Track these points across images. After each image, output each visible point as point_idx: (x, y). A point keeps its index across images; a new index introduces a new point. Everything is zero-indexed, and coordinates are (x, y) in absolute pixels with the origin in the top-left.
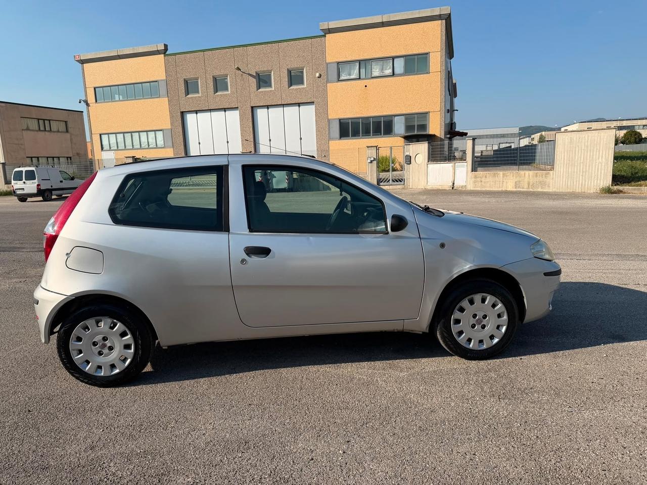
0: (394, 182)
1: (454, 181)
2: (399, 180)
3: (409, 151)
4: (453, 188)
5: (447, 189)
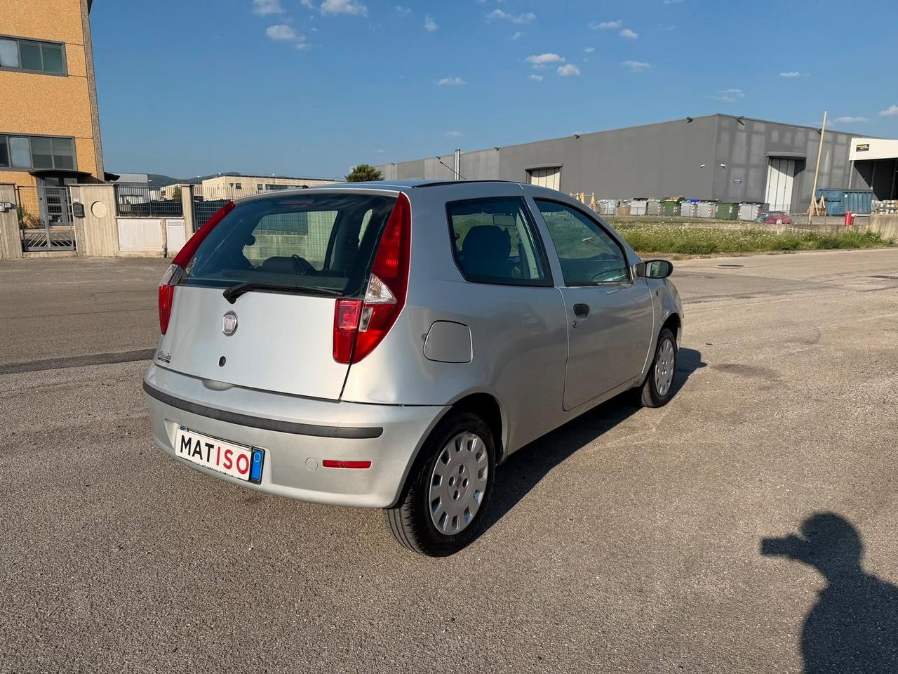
0: (55, 245)
1: (166, 246)
2: (68, 243)
3: (78, 196)
4: (165, 256)
5: (156, 257)
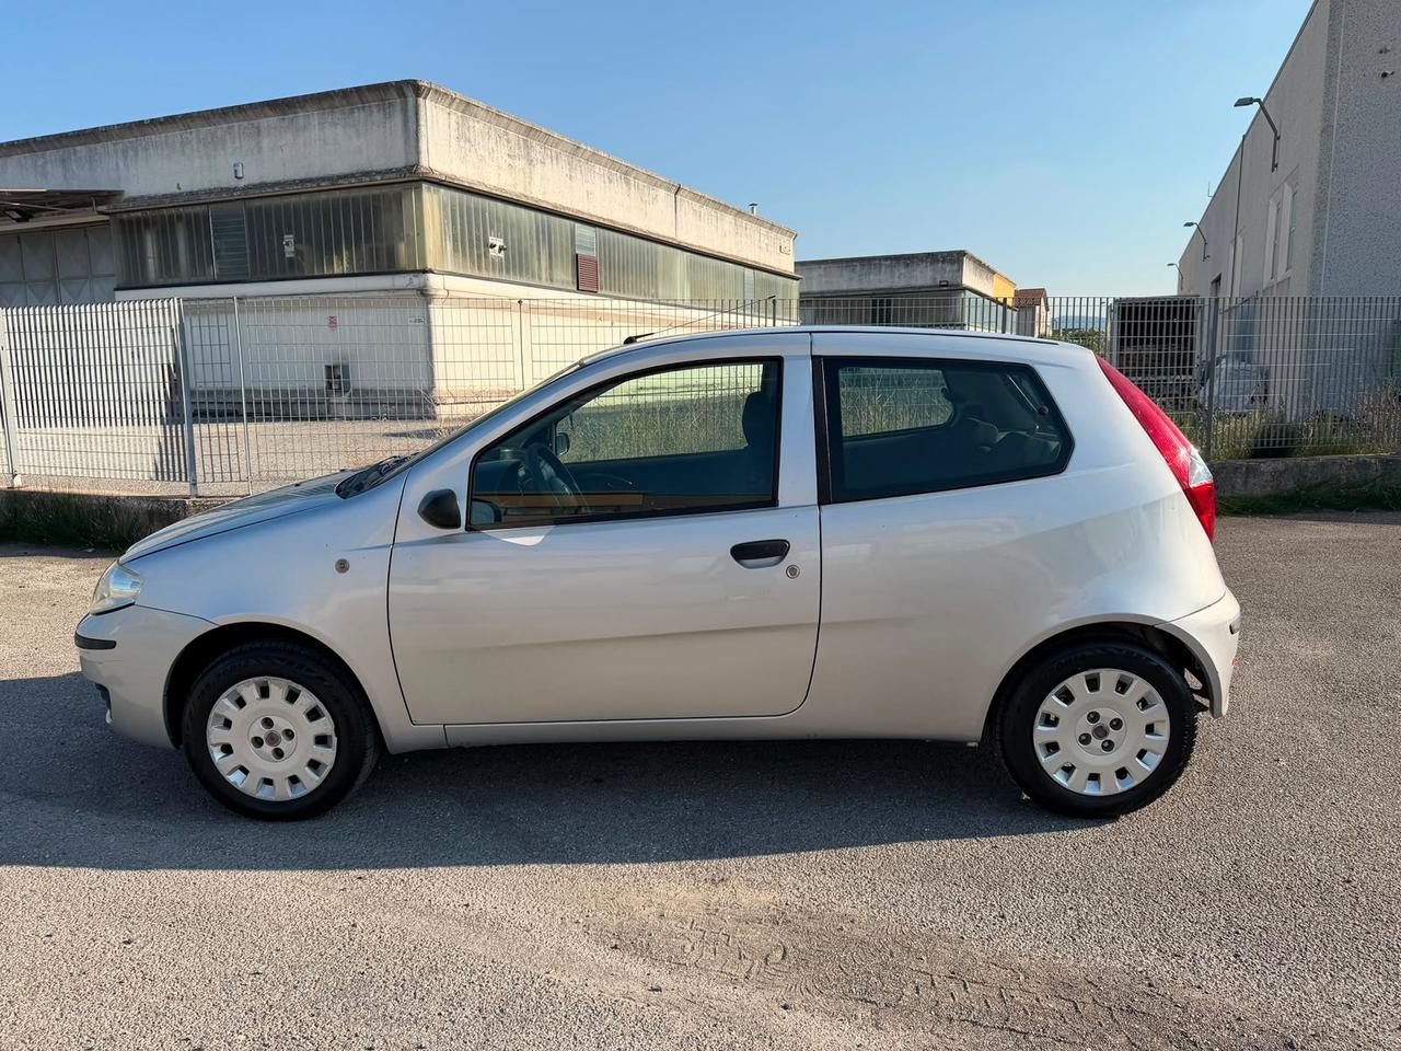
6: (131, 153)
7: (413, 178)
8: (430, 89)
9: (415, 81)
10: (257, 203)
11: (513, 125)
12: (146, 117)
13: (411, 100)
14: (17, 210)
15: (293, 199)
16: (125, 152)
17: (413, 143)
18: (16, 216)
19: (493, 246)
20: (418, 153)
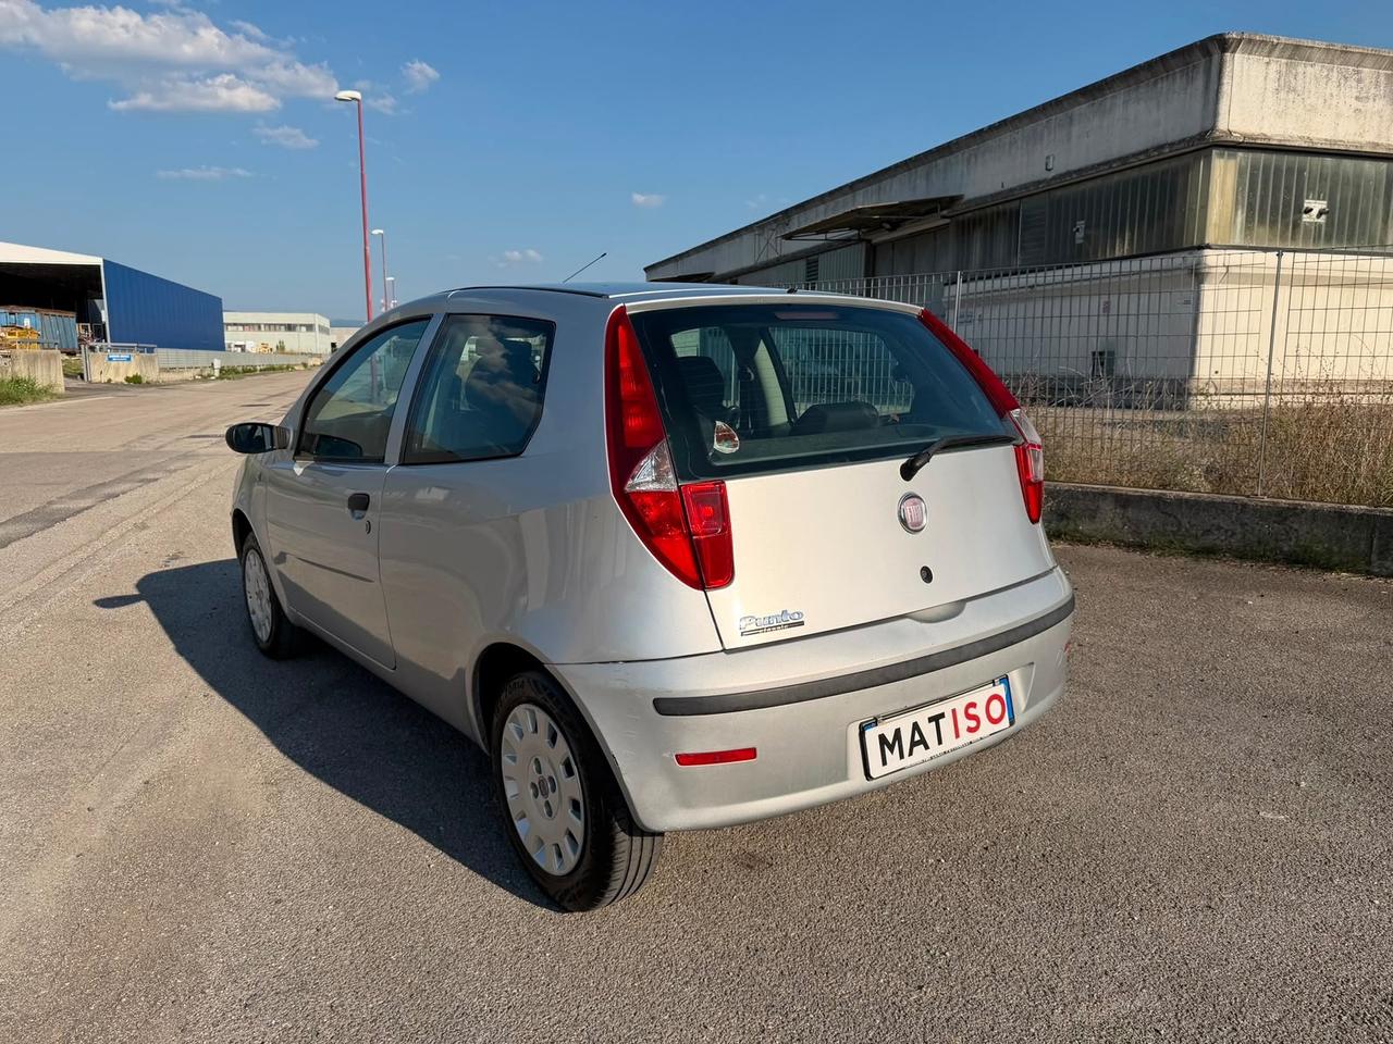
6: (973, 160)
7: (1207, 143)
8: (1241, 40)
9: (1221, 35)
10: (1059, 193)
11: (1369, 61)
12: (984, 124)
13: (1216, 58)
14: (888, 222)
15: (1089, 185)
16: (969, 161)
17: (1211, 107)
18: (888, 226)
19: (1309, 211)
20: (1215, 114)
